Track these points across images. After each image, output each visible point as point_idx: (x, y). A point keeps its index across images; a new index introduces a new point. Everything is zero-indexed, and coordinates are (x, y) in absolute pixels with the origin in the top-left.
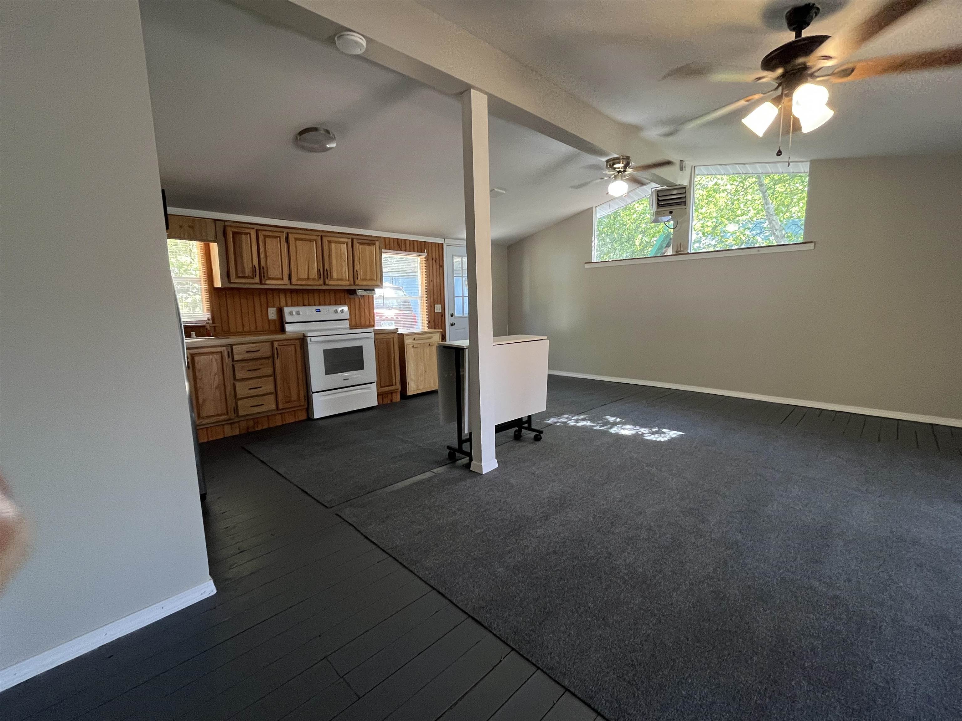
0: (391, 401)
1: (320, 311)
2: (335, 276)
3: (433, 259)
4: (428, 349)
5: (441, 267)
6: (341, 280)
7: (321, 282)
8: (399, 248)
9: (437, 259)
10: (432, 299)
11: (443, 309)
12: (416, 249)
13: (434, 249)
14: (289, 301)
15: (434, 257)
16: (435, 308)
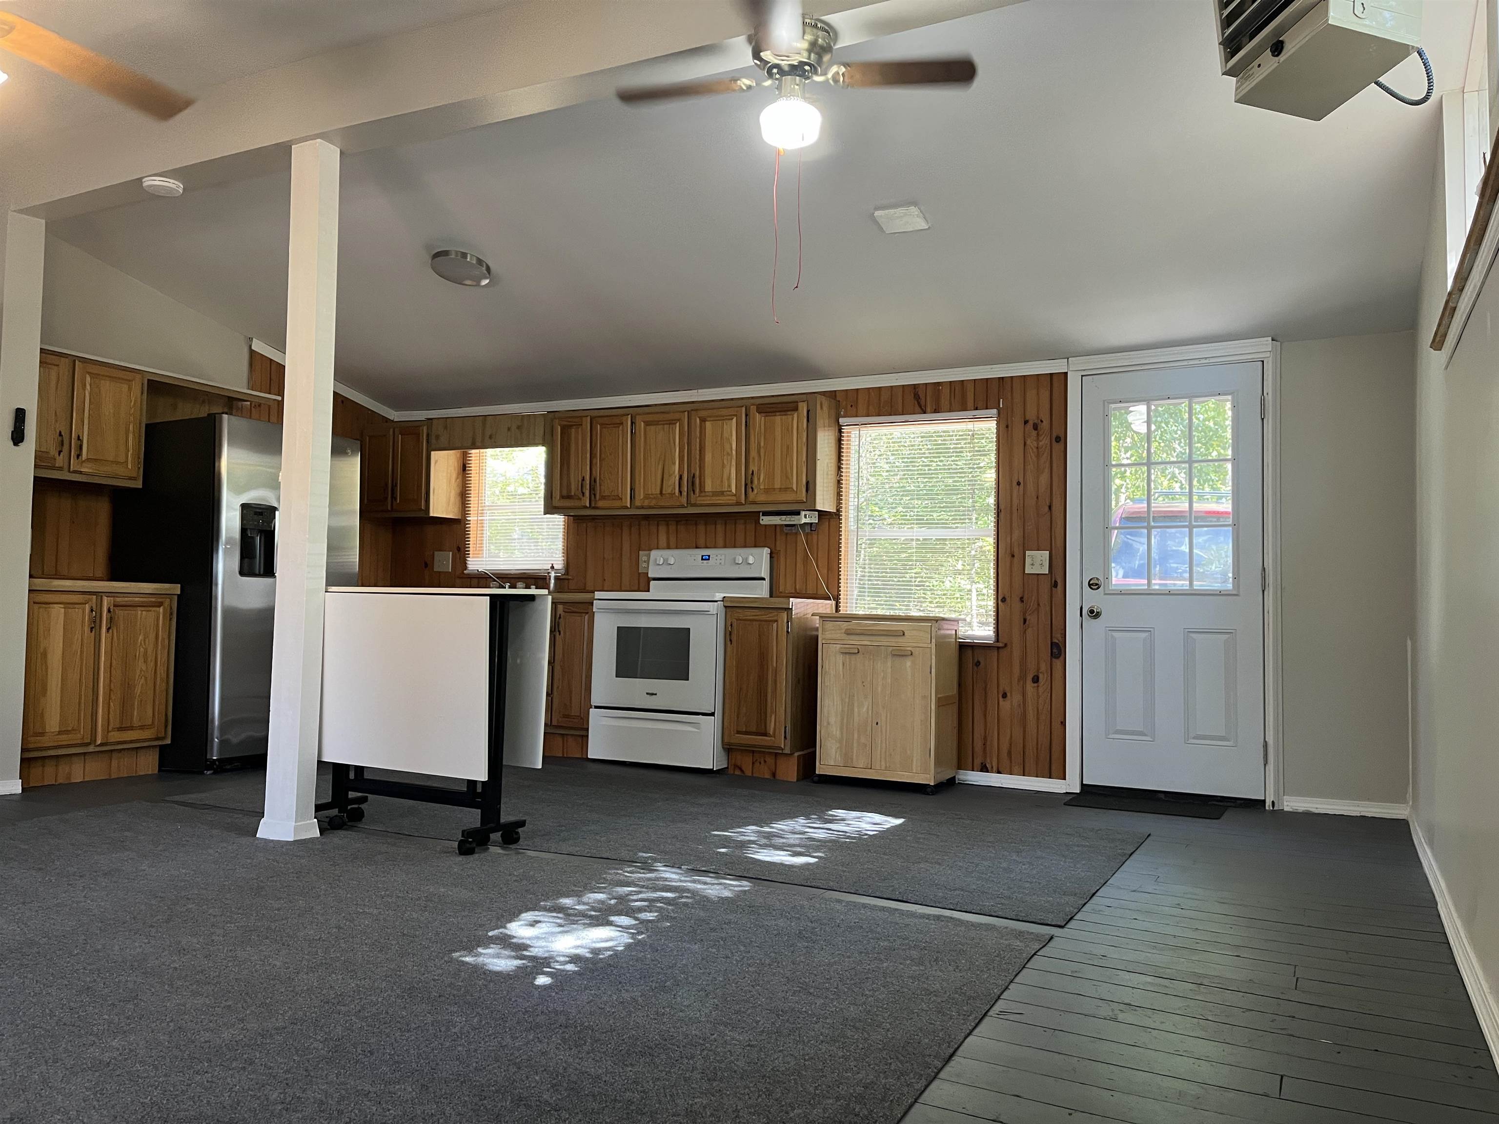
0: (774, 775)
1: (709, 559)
2: (708, 487)
3: (1026, 422)
4: (889, 664)
5: (1058, 439)
6: (722, 493)
7: (684, 500)
8: (917, 408)
9: (1042, 421)
10: (1017, 534)
11: (1058, 562)
12: (970, 403)
13: (1031, 394)
14: (673, 540)
15: (1031, 415)
16: (1028, 561)
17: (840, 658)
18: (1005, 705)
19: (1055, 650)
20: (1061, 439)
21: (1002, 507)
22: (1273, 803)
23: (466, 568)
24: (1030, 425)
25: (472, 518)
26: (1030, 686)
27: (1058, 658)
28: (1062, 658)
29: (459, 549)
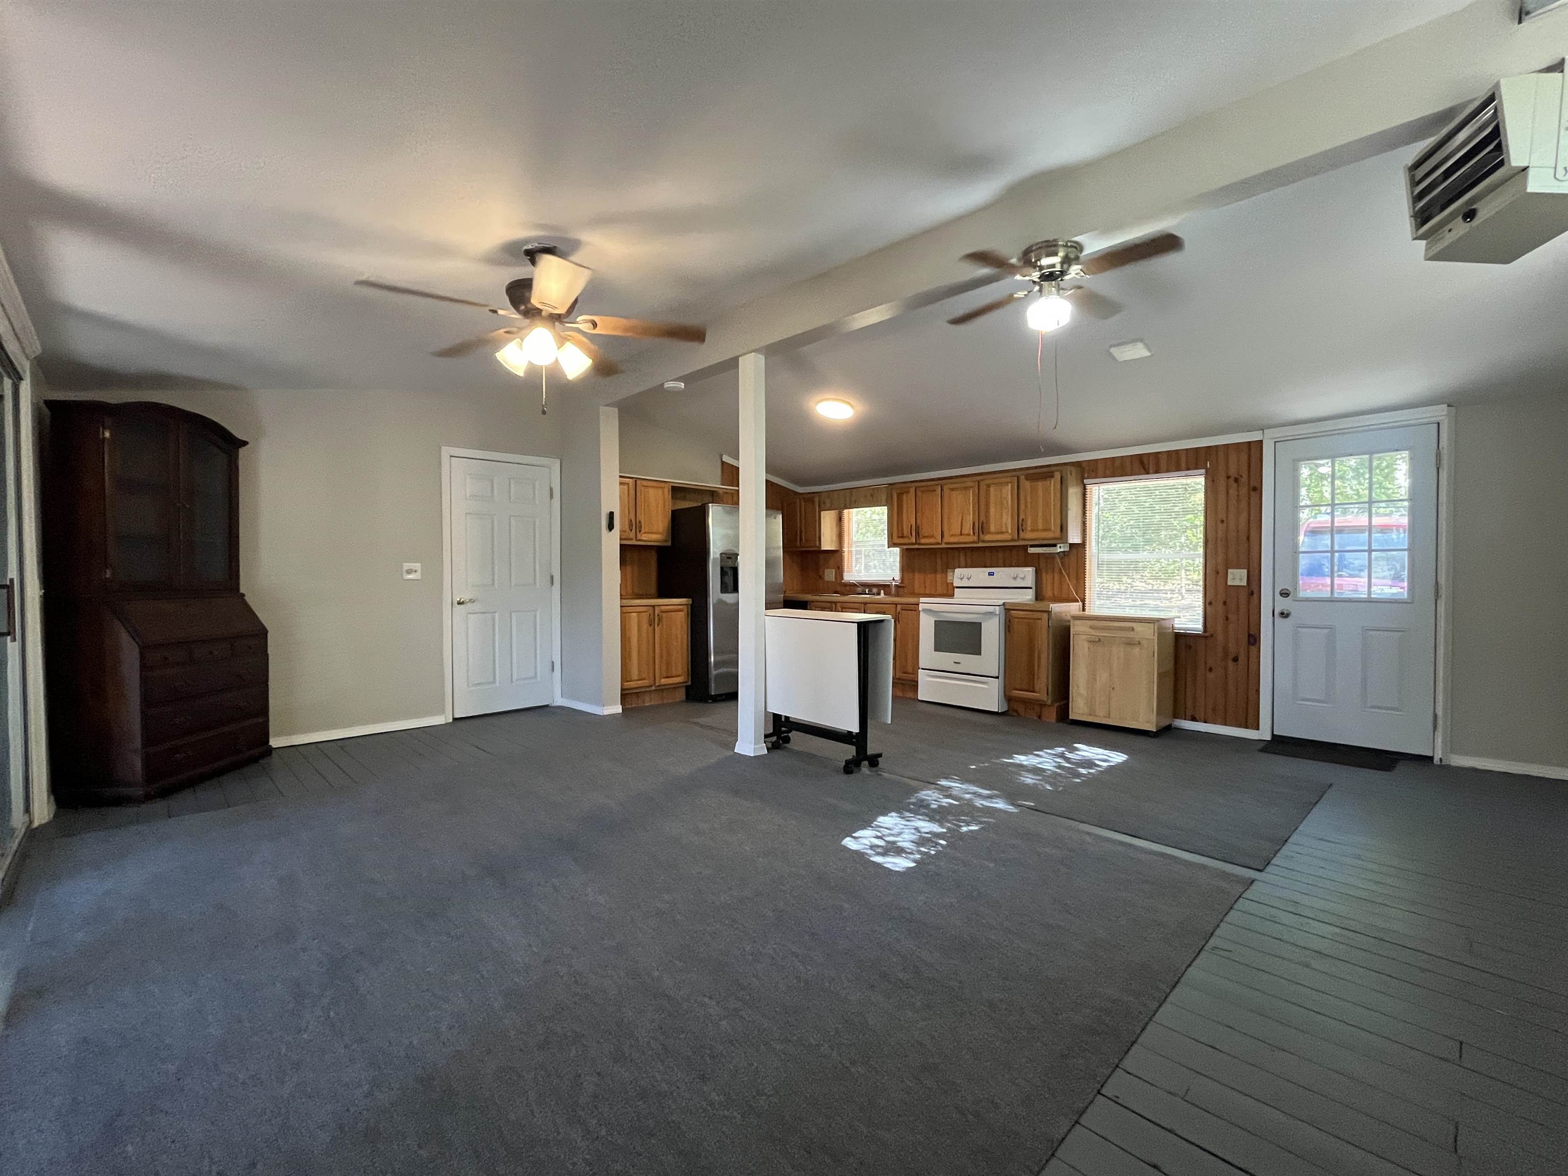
0: (1040, 718)
1: (993, 575)
2: (992, 529)
3: (1228, 477)
4: (1122, 650)
5: (1255, 489)
6: (1002, 534)
7: (975, 538)
8: (1142, 470)
9: (1241, 476)
10: (1220, 558)
11: (1254, 578)
12: (1183, 465)
13: (1233, 458)
14: (969, 561)
15: (1233, 472)
16: (1230, 577)
17: (1086, 645)
18: (1211, 676)
19: (1251, 639)
20: (1257, 489)
21: (1209, 536)
22: (1441, 760)
23: (842, 578)
24: (1231, 481)
25: (845, 549)
26: (1231, 664)
27: (1253, 644)
28: (1258, 645)
29: (838, 568)
